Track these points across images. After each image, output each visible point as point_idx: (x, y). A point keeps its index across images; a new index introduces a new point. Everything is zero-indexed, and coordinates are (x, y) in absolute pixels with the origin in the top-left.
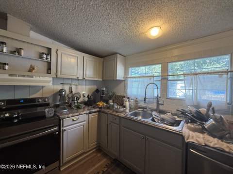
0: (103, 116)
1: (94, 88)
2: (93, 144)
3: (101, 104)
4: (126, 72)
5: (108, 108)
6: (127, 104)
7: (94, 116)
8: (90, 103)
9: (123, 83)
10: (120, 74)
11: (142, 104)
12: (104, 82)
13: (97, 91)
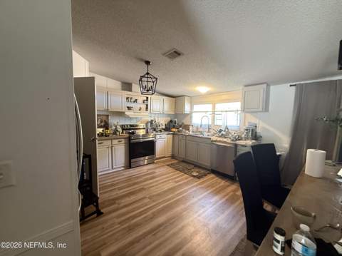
0: (176, 137)
1: (169, 119)
2: (170, 154)
3: (174, 130)
4: (192, 108)
5: (179, 131)
6: (191, 129)
7: (171, 136)
8: (167, 129)
9: (189, 116)
10: (187, 109)
11: (201, 130)
12: (176, 115)
13: (171, 121)
